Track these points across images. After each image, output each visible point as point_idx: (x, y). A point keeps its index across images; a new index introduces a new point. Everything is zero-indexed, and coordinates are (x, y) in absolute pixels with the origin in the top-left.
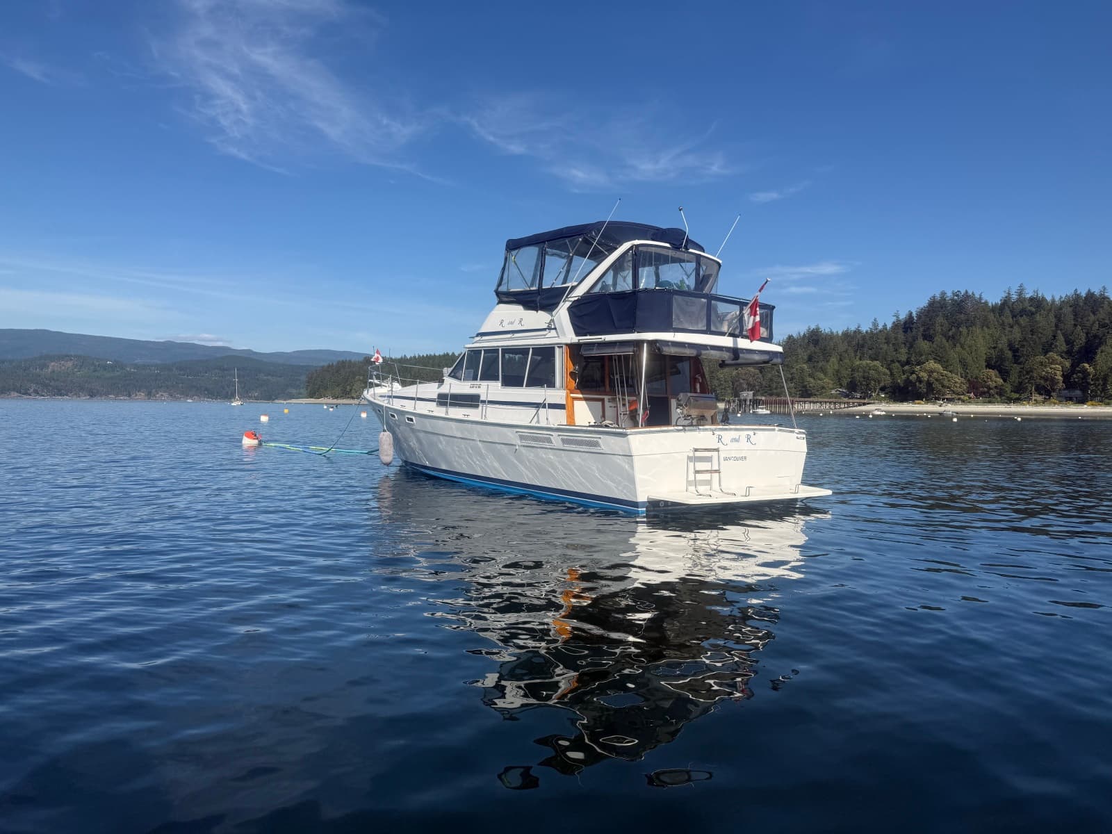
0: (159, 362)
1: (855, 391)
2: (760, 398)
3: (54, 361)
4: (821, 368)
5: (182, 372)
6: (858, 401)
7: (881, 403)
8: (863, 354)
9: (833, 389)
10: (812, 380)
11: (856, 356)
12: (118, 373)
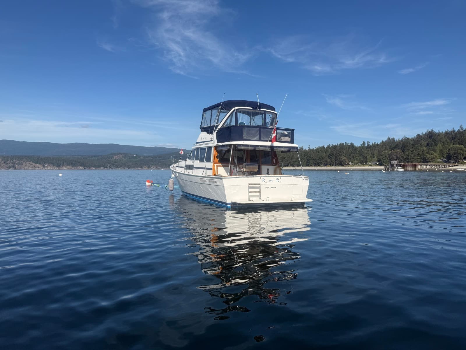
0: (152, 155)
1: (451, 160)
2: (401, 163)
3: (116, 155)
4: (433, 149)
5: (160, 159)
6: (452, 164)
7: (464, 165)
8: (455, 142)
9: (439, 159)
10: (428, 155)
11: (451, 143)
12: (138, 160)
